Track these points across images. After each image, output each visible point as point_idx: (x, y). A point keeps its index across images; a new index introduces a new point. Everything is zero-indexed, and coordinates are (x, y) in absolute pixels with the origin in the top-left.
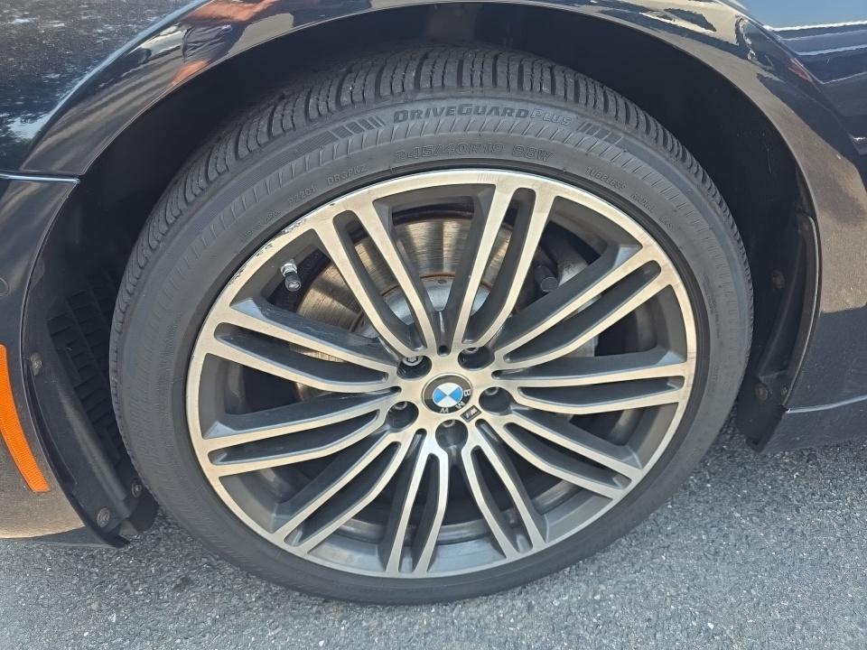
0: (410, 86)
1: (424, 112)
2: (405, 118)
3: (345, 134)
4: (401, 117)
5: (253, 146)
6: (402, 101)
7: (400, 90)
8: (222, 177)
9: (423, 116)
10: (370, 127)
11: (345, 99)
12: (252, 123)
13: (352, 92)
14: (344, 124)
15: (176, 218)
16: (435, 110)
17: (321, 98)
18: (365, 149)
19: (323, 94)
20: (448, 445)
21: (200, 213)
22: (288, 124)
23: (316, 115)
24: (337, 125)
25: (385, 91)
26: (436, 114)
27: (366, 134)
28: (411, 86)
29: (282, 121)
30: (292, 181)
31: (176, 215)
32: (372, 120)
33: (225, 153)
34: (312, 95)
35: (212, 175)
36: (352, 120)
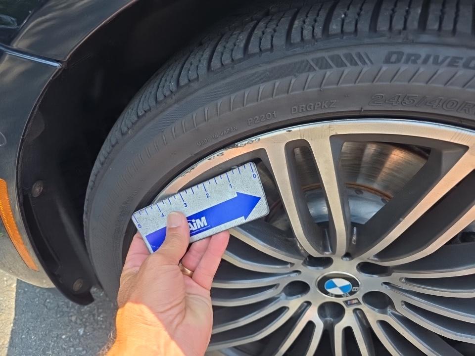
0: (413, 23)
1: (423, 56)
2: (398, 61)
3: (323, 64)
4: (394, 58)
5: (227, 60)
6: (400, 41)
7: (401, 26)
8: (192, 84)
9: (420, 61)
10: (354, 63)
11: (335, 27)
12: (231, 35)
13: (343, 20)
14: (326, 55)
15: (145, 112)
16: (436, 58)
17: (307, 21)
18: (341, 85)
19: (311, 17)
20: (326, 317)
21: (166, 113)
22: (266, 44)
23: (298, 39)
24: (319, 55)
25: (383, 25)
26: (436, 62)
27: (348, 70)
28: (416, 24)
29: (261, 39)
30: (256, 103)
31: (146, 109)
32: (359, 55)
33: (200, 61)
34: (298, 16)
35: (183, 81)
36: (336, 52)
